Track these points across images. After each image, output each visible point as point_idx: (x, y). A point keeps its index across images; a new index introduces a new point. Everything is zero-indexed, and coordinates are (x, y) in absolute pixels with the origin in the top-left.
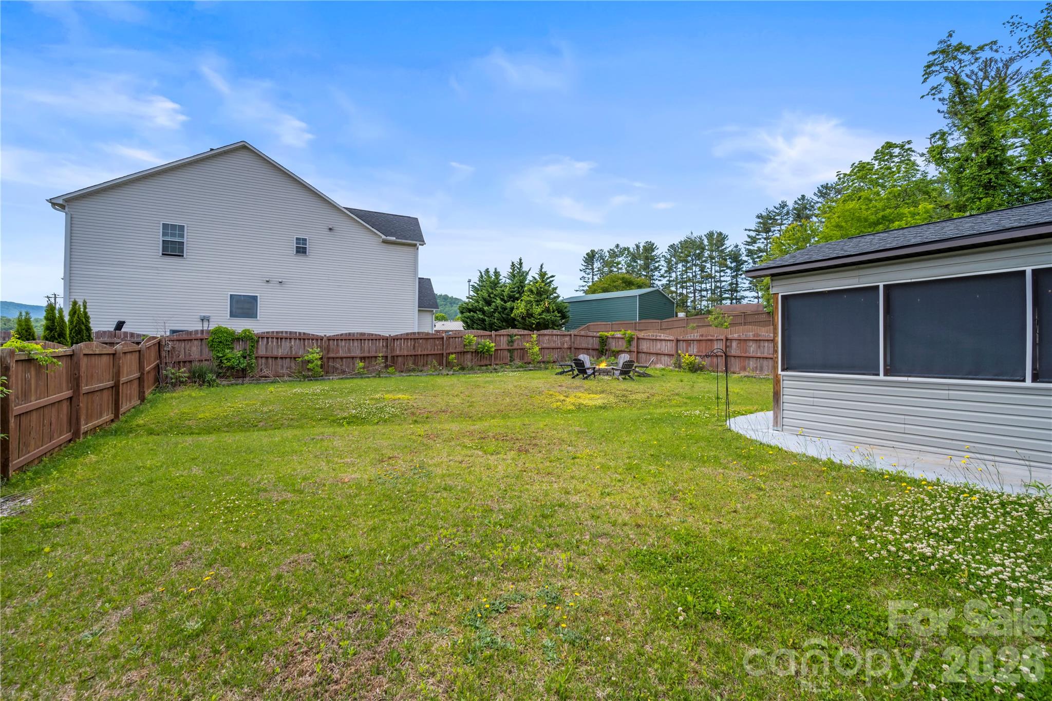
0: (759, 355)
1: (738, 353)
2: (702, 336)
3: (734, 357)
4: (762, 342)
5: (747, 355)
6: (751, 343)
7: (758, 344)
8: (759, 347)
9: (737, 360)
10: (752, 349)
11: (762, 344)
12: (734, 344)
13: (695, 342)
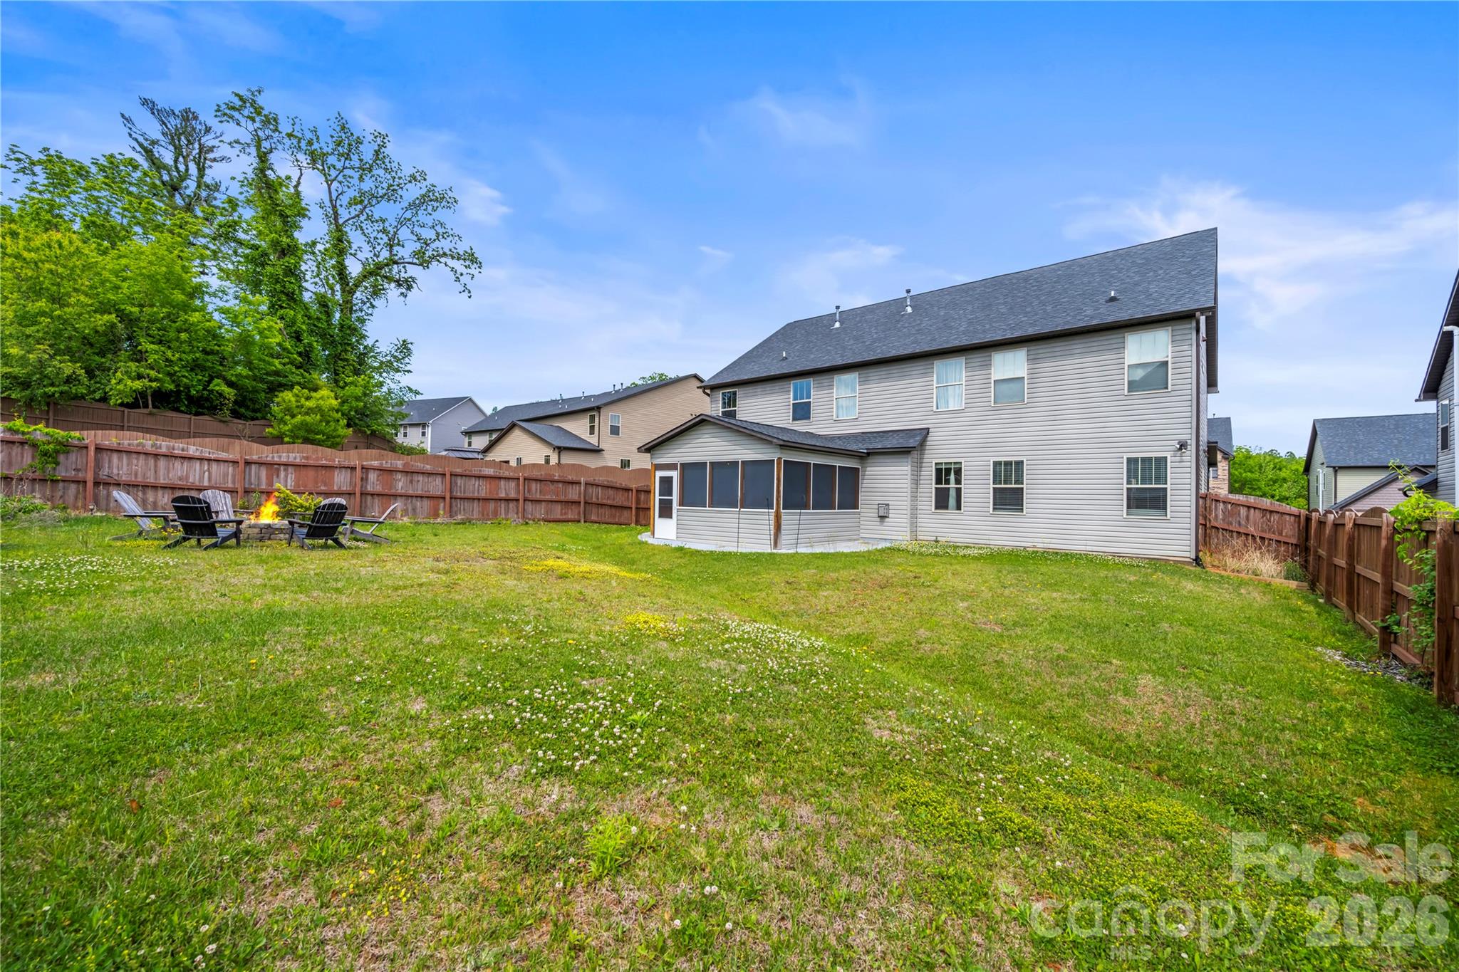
0: (411, 492)
1: (378, 489)
2: (307, 458)
3: (372, 495)
4: (415, 475)
5: (393, 491)
6: (399, 476)
7: (409, 478)
8: (411, 482)
9: (376, 500)
10: (401, 484)
11: (416, 478)
12: (372, 476)
13: (290, 469)
